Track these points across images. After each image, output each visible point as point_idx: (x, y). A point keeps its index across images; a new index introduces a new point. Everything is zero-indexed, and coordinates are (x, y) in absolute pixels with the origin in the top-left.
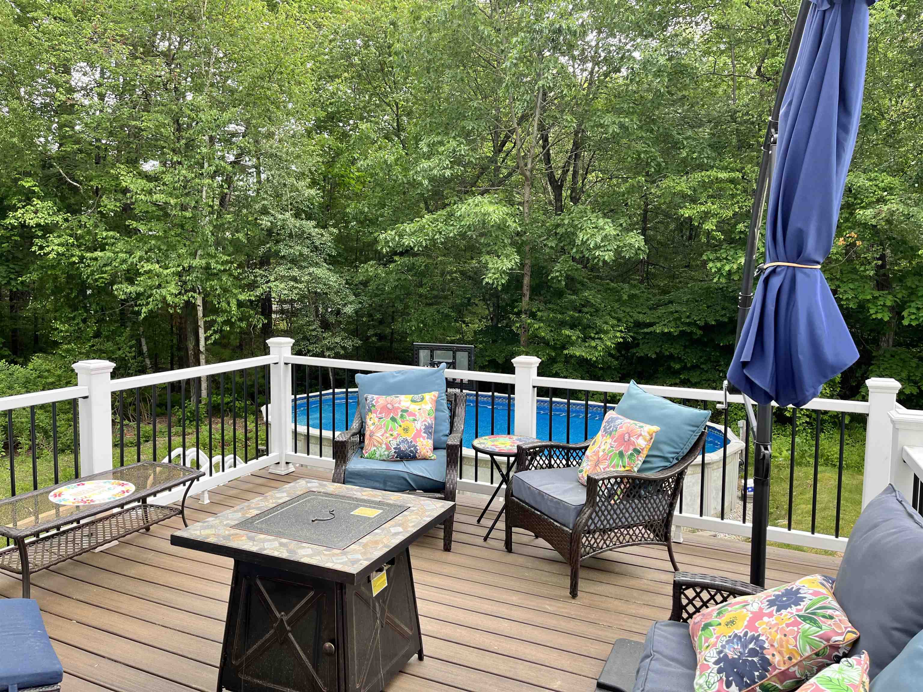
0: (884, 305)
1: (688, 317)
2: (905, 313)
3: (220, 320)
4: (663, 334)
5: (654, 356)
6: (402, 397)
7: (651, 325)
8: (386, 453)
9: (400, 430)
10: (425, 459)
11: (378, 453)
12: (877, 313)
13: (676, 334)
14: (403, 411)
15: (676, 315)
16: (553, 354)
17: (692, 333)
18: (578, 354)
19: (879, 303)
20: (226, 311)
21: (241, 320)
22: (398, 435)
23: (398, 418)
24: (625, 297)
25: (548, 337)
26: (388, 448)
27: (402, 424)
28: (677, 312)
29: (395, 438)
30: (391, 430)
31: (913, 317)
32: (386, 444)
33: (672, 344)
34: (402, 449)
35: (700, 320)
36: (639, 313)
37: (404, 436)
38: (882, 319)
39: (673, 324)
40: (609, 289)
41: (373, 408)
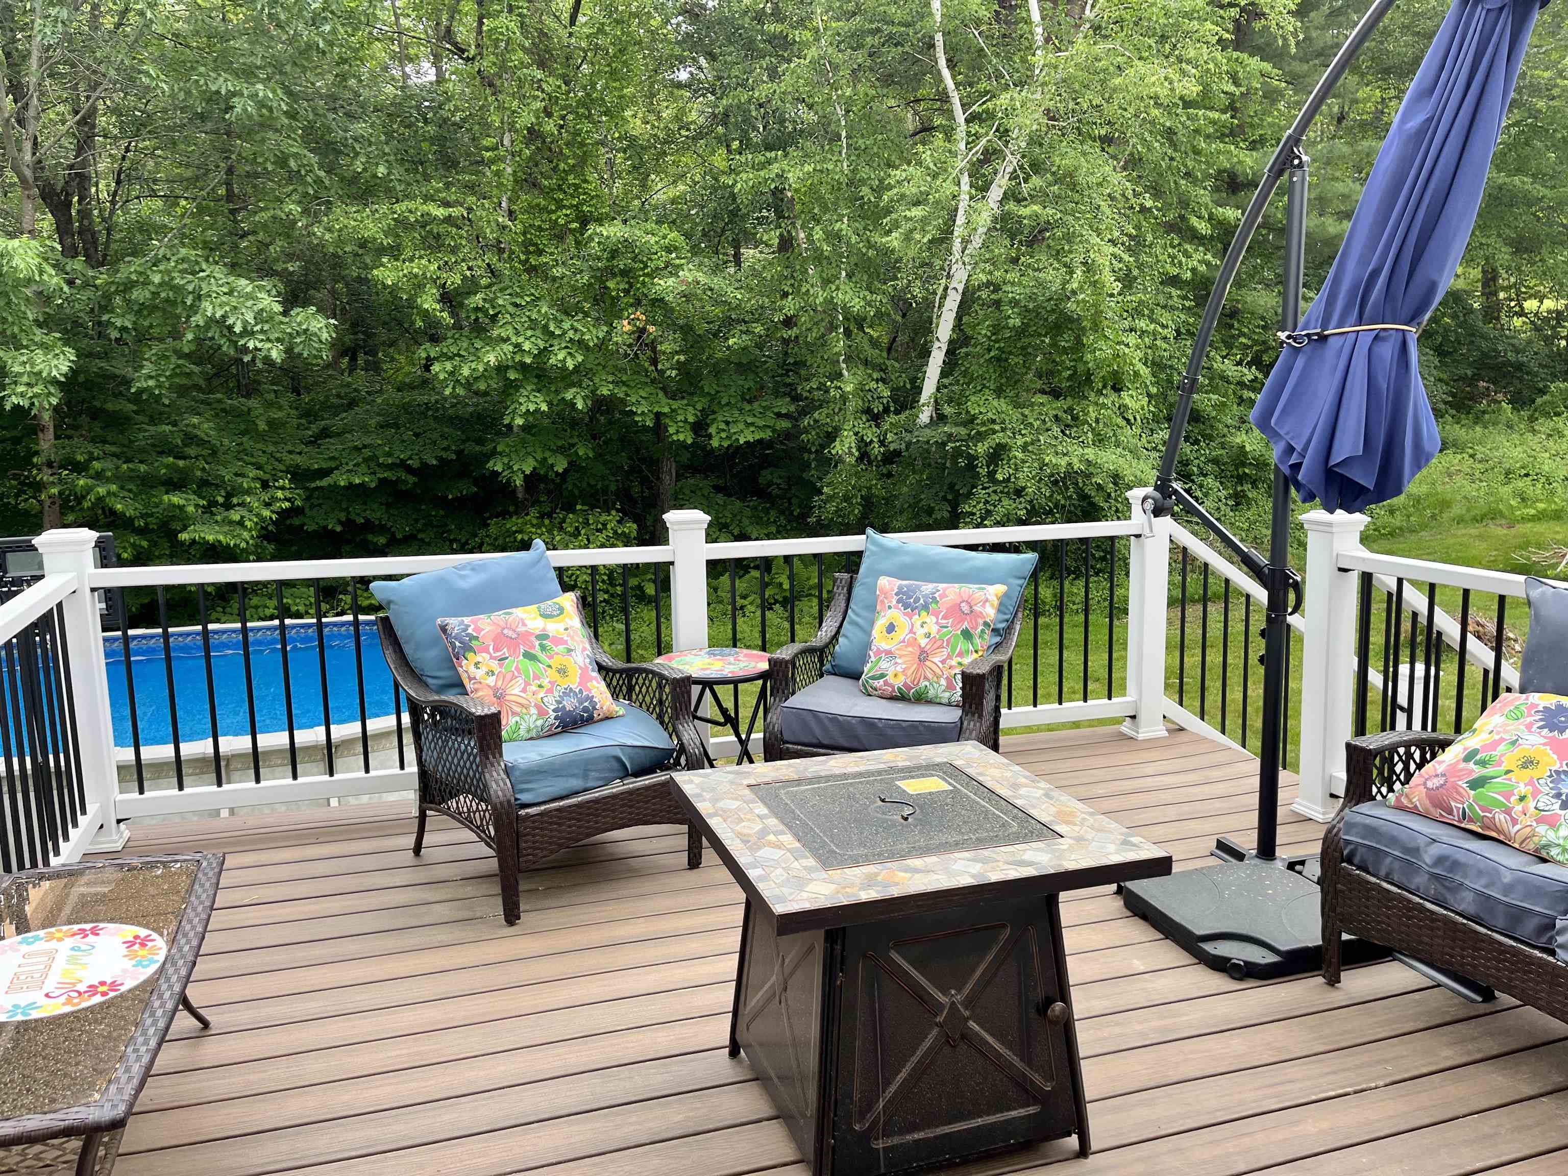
0: (686, 421)
1: (389, 454)
2: (712, 430)
4: (351, 486)
5: (338, 529)
6: (519, 612)
7: (323, 473)
8: (539, 723)
9: (552, 674)
10: (607, 718)
11: (523, 727)
12: (678, 432)
13: (373, 485)
14: (539, 637)
15: (367, 452)
16: (145, 544)
17: (399, 480)
18: (210, 538)
19: (679, 418)
22: (552, 683)
23: (537, 651)
24: (262, 426)
25: (130, 513)
26: (542, 713)
27: (550, 662)
28: (365, 447)
29: (550, 691)
30: (536, 677)
31: (723, 435)
32: (537, 706)
33: (365, 503)
34: (569, 708)
35: (410, 458)
36: (290, 452)
37: (564, 683)
38: (684, 441)
39: (363, 468)
40: (223, 410)
41: (474, 643)
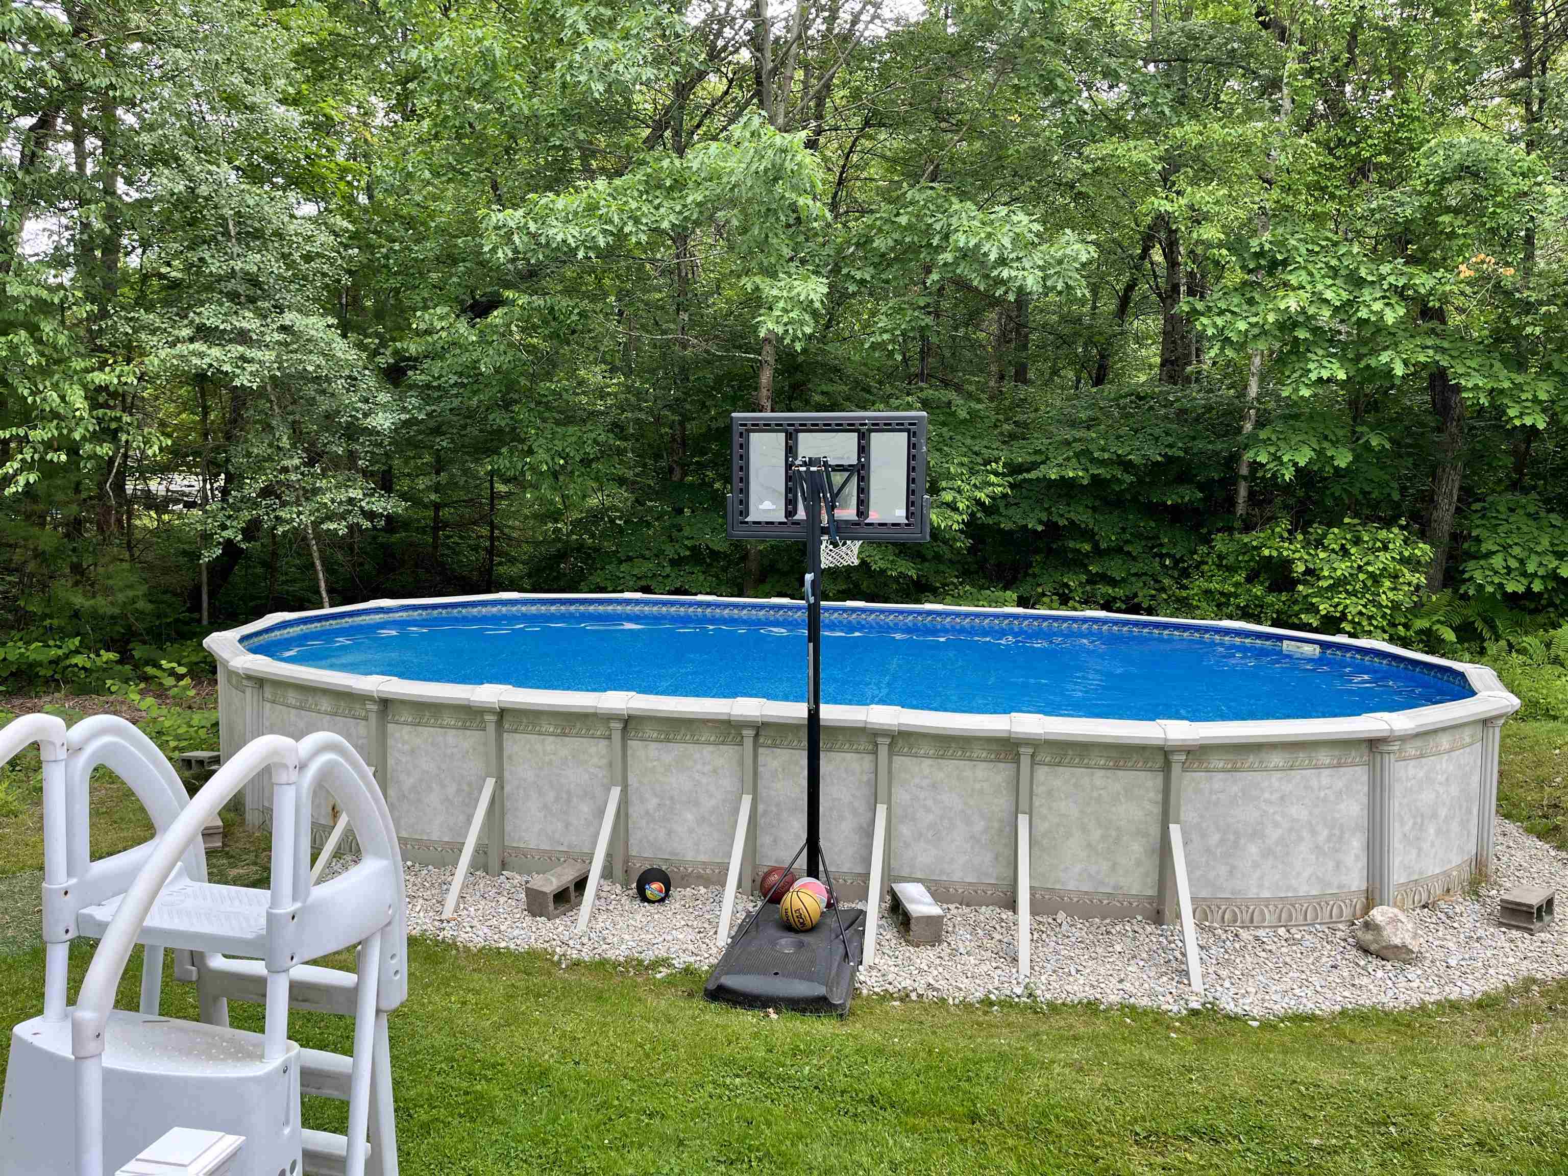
1: (1104, 450)
3: (37, 435)
4: (1062, 480)
7: (1031, 466)
13: (1086, 481)
20: (55, 415)
21: (95, 437)
35: (1129, 454)
39: (1075, 462)
